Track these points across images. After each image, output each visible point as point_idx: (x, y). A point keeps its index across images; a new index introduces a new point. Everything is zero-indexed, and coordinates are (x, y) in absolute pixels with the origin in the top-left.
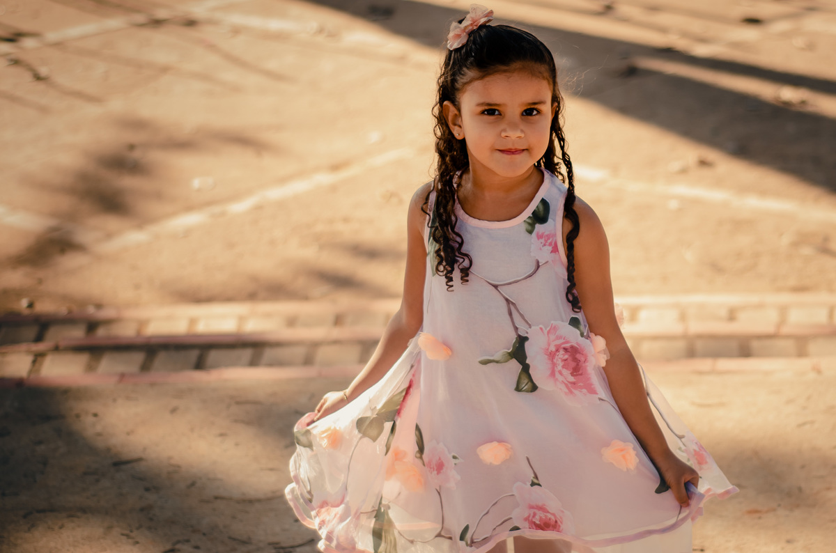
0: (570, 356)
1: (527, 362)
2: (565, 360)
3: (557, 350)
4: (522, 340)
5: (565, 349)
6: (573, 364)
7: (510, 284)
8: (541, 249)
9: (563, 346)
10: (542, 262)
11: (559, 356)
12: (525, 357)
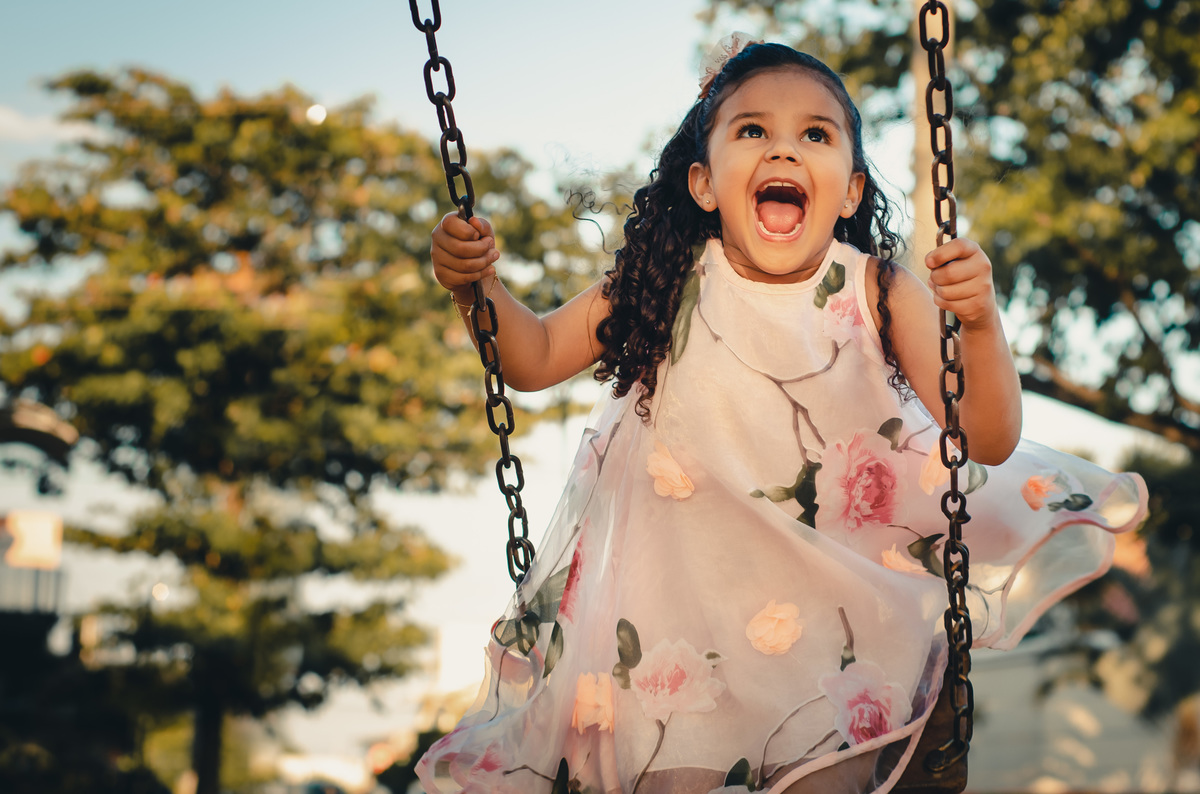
0: (874, 479)
1: (815, 502)
2: (868, 487)
3: (859, 474)
4: (811, 469)
5: (869, 469)
6: (876, 492)
7: (800, 380)
8: (838, 323)
9: (867, 465)
10: (841, 343)
11: (861, 483)
12: (813, 494)
